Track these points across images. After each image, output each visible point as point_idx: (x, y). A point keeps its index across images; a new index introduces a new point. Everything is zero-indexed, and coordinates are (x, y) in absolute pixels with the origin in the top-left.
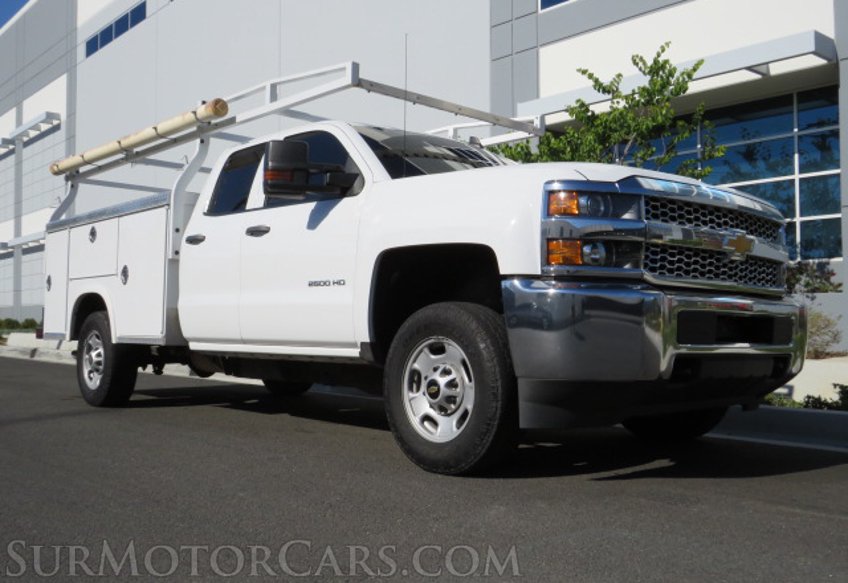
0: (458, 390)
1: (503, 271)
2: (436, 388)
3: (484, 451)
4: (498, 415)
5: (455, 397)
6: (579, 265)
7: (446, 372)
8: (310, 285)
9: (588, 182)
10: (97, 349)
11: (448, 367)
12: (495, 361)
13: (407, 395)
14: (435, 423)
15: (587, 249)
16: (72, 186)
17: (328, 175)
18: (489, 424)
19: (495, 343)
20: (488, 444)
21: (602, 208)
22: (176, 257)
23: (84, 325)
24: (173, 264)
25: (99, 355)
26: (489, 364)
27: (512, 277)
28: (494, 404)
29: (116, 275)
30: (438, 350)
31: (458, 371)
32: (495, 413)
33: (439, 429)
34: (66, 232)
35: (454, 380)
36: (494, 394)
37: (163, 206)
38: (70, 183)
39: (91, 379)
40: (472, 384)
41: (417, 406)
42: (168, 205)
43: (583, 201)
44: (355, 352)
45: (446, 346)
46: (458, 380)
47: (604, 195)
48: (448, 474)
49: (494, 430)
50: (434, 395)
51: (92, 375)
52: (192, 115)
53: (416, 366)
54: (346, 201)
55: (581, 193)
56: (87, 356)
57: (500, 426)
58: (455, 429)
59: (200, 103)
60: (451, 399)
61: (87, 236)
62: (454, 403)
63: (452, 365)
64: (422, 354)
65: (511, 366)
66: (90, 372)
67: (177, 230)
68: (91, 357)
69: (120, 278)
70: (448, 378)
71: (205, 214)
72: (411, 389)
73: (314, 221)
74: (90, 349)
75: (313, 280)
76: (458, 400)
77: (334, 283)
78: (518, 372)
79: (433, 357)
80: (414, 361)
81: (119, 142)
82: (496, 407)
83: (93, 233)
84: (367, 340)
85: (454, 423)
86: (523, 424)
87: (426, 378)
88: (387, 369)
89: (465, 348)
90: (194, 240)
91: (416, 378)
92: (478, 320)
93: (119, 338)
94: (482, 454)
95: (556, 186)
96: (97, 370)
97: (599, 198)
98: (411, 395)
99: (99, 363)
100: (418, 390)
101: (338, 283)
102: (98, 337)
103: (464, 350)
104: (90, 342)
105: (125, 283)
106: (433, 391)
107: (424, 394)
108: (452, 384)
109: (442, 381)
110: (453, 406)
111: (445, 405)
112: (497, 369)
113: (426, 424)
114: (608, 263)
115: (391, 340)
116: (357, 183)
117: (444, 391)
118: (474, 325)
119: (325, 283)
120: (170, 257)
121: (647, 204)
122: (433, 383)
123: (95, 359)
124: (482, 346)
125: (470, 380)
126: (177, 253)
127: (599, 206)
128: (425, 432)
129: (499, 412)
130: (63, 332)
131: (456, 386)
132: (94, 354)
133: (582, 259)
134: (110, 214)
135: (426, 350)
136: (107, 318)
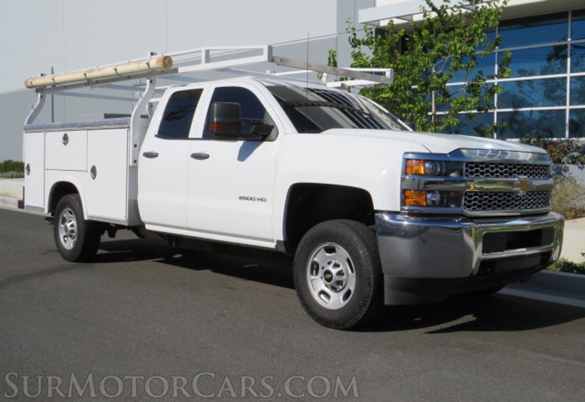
0: (344, 277)
1: (376, 208)
2: (330, 276)
3: (361, 316)
4: (371, 296)
5: (342, 282)
6: (424, 206)
7: (336, 266)
8: (240, 198)
9: (431, 154)
10: (70, 221)
11: (338, 262)
12: (369, 261)
13: (310, 277)
14: (328, 296)
15: (429, 196)
16: (41, 97)
17: (254, 126)
18: (365, 301)
19: (369, 249)
20: (364, 312)
21: (439, 170)
22: (135, 164)
23: (59, 203)
24: (133, 170)
25: (72, 226)
26: (365, 264)
27: (382, 212)
28: (369, 289)
29: (87, 171)
30: (330, 250)
31: (344, 264)
32: (369, 294)
33: (331, 300)
34: (42, 134)
35: (341, 271)
36: (368, 282)
37: (125, 128)
38: (39, 94)
39: (65, 241)
40: (354, 274)
41: (316, 285)
42: (129, 127)
43: (427, 165)
44: (272, 245)
45: (336, 249)
46: (344, 271)
47: (440, 162)
48: (337, 329)
49: (368, 304)
50: (329, 280)
51: (66, 239)
52: (146, 65)
53: (316, 259)
54: (265, 144)
55: (426, 161)
56: (62, 226)
57: (372, 302)
58: (342, 301)
59: (149, 54)
60: (339, 283)
61: (61, 140)
62: (342, 285)
63: (340, 261)
64: (320, 252)
65: (380, 265)
66: (65, 237)
67: (135, 146)
68: (66, 226)
69: (89, 174)
70: (338, 270)
71: (156, 136)
72: (312, 273)
73: (243, 155)
74: (64, 221)
75: (243, 195)
76: (344, 283)
77: (258, 199)
78: (384, 271)
79: (327, 254)
80: (315, 256)
81: (85, 75)
82: (369, 291)
83: (66, 138)
84: (282, 239)
85: (341, 297)
86: (387, 302)
87: (323, 268)
88: (296, 259)
89: (350, 252)
90: (150, 155)
91: (316, 268)
92: (358, 235)
93: (90, 216)
94: (360, 318)
95: (410, 156)
96: (71, 236)
97: (438, 164)
98: (313, 277)
99: (72, 231)
100: (317, 274)
101: (261, 200)
102: (71, 213)
103: (348, 252)
104: (64, 215)
105: (94, 178)
106: (328, 276)
107: (321, 278)
108: (340, 273)
109: (334, 271)
110: (341, 287)
111: (336, 286)
112: (371, 267)
113: (322, 296)
114: (441, 204)
115: (299, 241)
116: (273, 133)
117: (335, 278)
118: (355, 238)
119: (251, 199)
120: (131, 165)
121: (467, 166)
122: (328, 272)
123: (69, 228)
124: (361, 252)
125: (352, 272)
126: (135, 162)
127: (437, 169)
128: (321, 301)
129: (371, 293)
130: (42, 206)
131: (343, 275)
132: (68, 225)
133: (426, 202)
134: (79, 126)
135: (323, 250)
136: (80, 201)
